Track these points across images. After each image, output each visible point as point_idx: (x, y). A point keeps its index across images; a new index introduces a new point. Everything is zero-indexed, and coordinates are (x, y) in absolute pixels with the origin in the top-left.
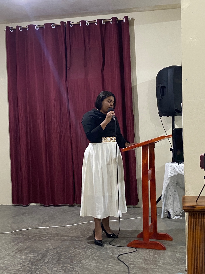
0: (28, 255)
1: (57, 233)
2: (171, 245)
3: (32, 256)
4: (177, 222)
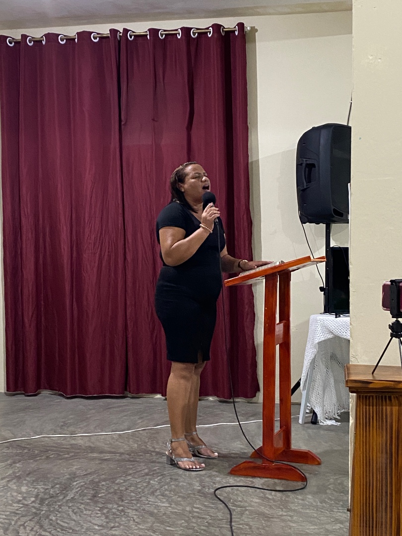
0: (34, 486)
1: (92, 446)
2: (317, 472)
3: (41, 487)
4: (329, 430)
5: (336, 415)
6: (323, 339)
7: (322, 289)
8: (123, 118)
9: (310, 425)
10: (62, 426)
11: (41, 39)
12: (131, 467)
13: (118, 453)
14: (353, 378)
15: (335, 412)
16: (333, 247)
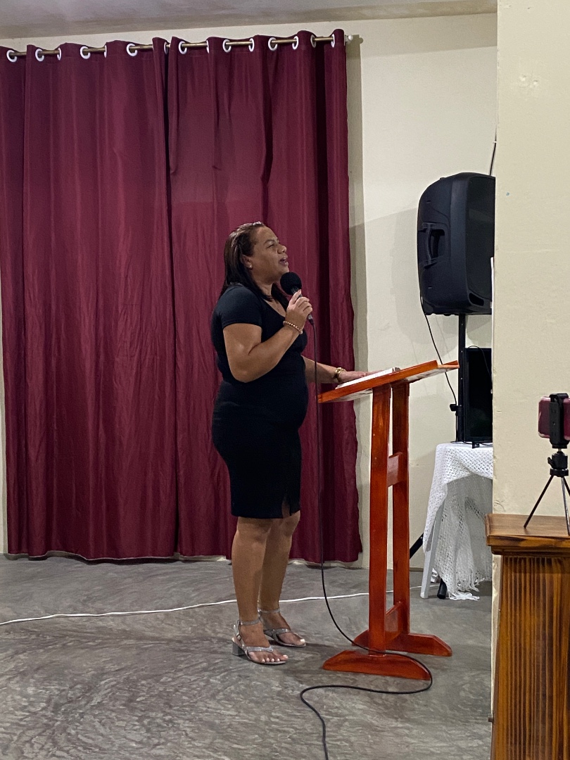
0: (45, 686)
1: (128, 629)
2: (445, 667)
3: (54, 688)
4: (463, 607)
5: (474, 585)
6: (455, 478)
7: (453, 407)
8: (171, 164)
9: (437, 599)
10: (85, 601)
11: (56, 52)
12: (183, 659)
13: (163, 640)
14: (497, 533)
15: (471, 582)
16: (469, 349)
